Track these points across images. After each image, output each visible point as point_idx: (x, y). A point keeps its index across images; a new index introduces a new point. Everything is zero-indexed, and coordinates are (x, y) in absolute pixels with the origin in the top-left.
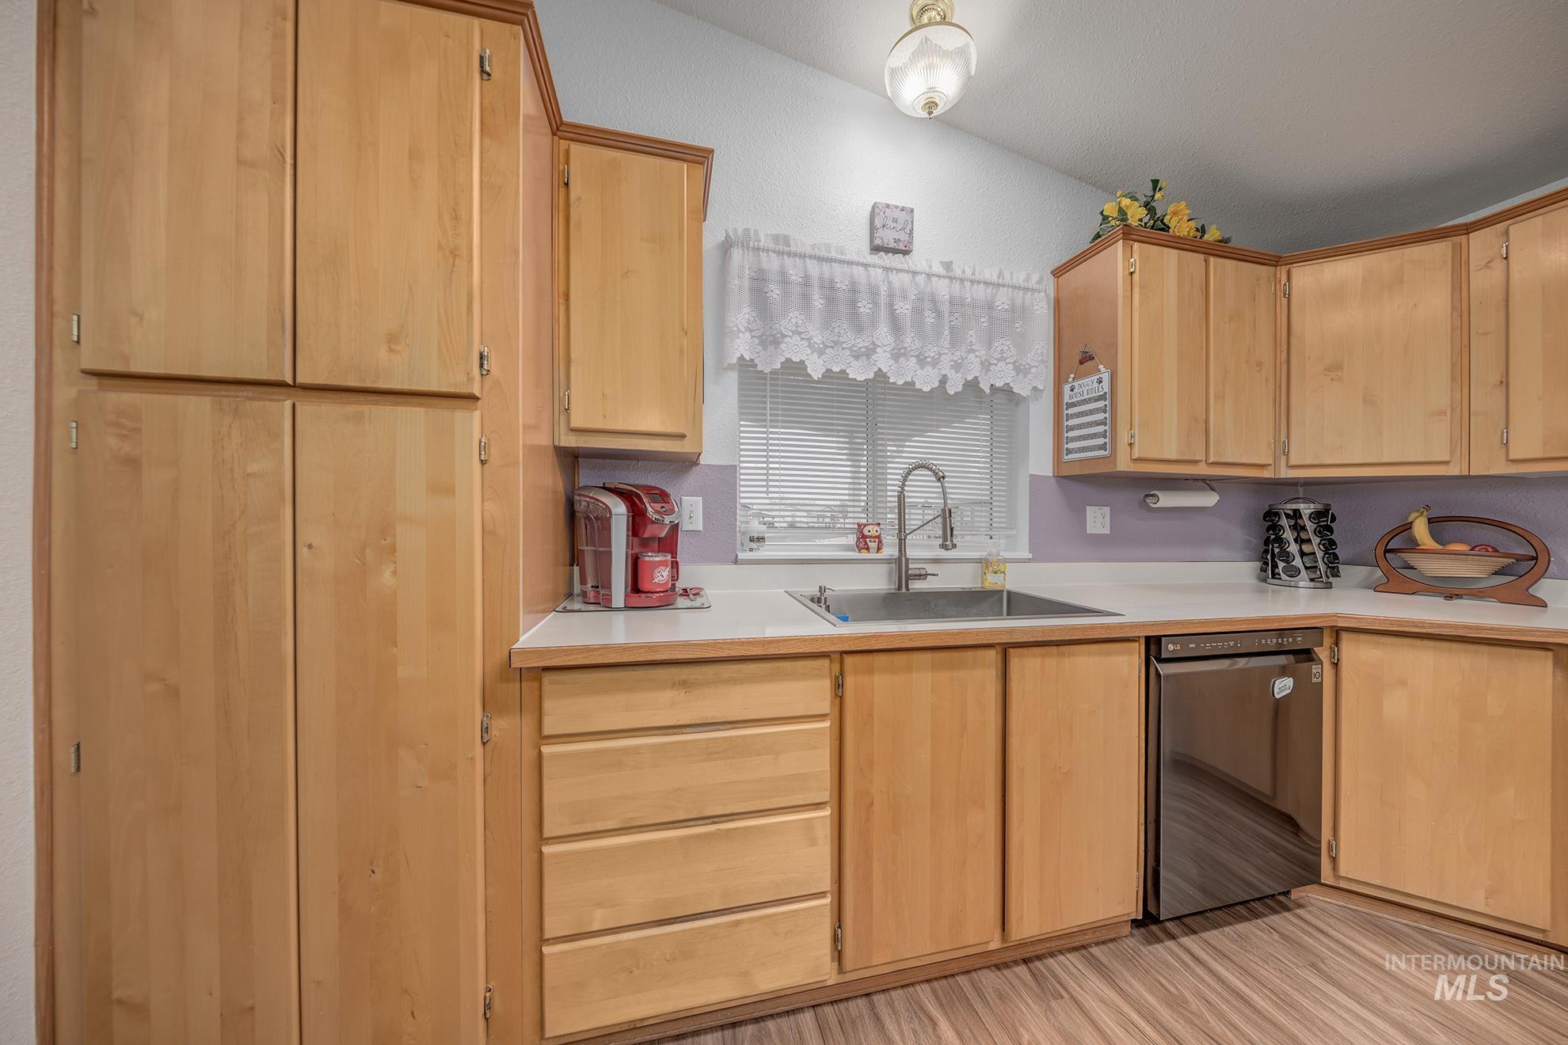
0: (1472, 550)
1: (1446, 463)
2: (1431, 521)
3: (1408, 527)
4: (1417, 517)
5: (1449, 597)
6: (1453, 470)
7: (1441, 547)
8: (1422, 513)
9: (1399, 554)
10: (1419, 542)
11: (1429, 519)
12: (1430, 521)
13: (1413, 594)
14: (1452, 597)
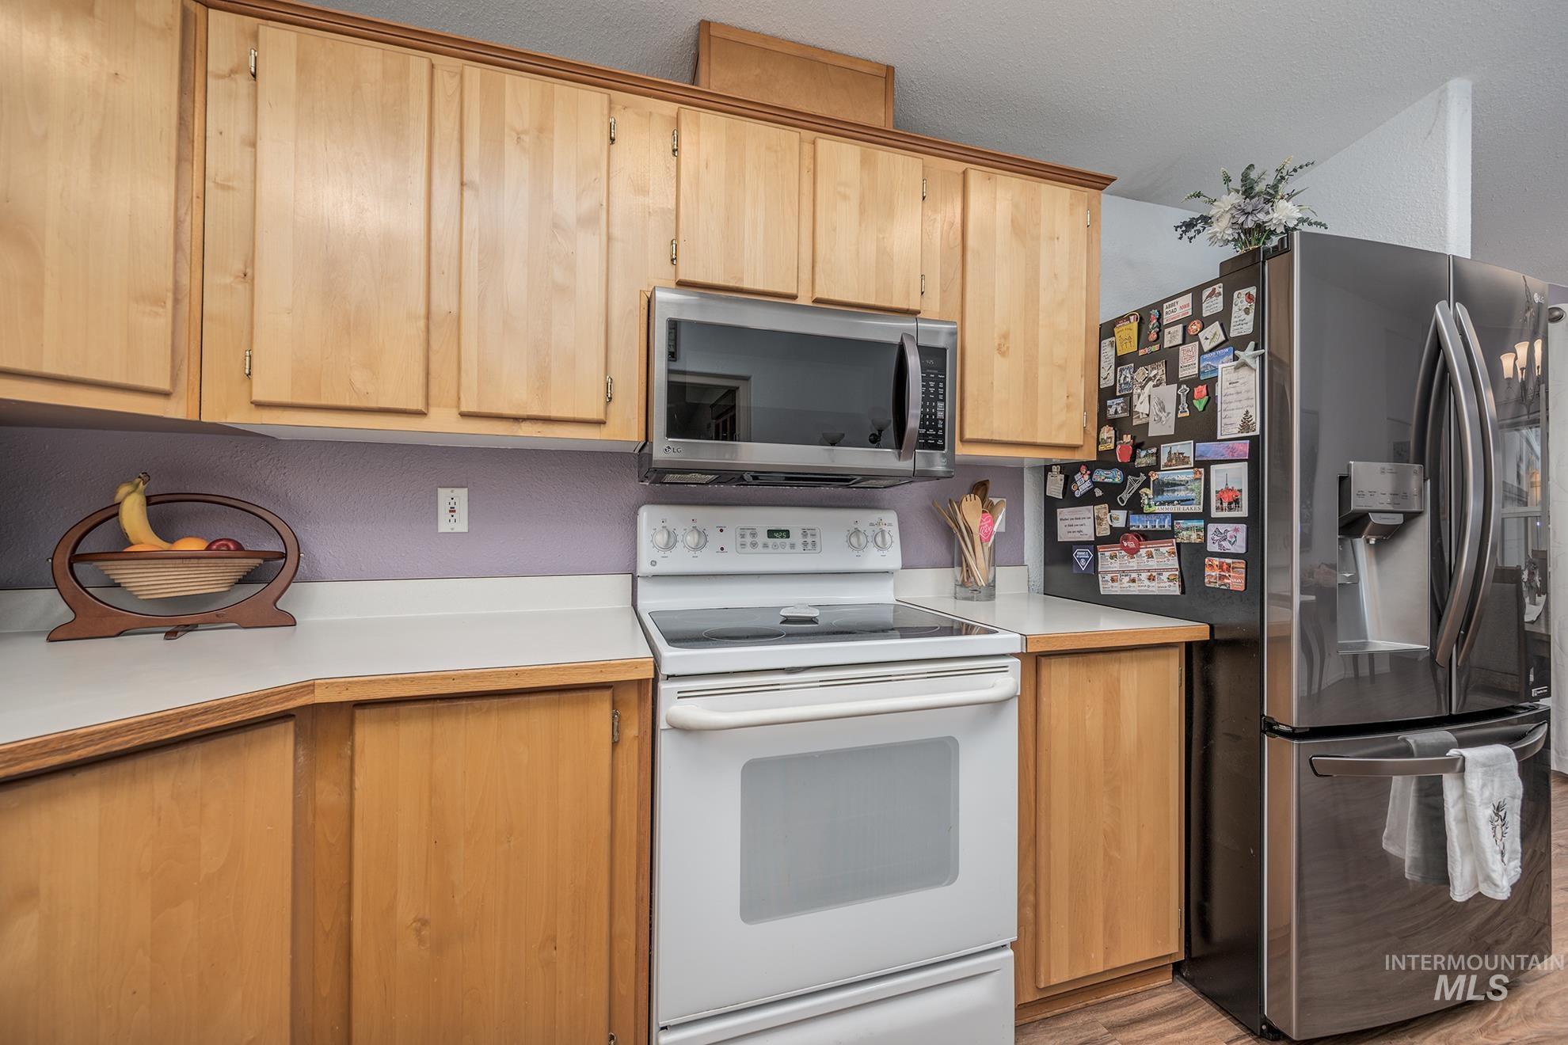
0: (208, 548)
1: (166, 395)
2: (154, 500)
3: (112, 512)
4: (129, 494)
5: (171, 635)
6: (175, 410)
7: (165, 546)
8: (138, 485)
9: (95, 564)
10: (132, 539)
11: (148, 498)
12: (149, 501)
13: (119, 635)
14: (176, 632)
